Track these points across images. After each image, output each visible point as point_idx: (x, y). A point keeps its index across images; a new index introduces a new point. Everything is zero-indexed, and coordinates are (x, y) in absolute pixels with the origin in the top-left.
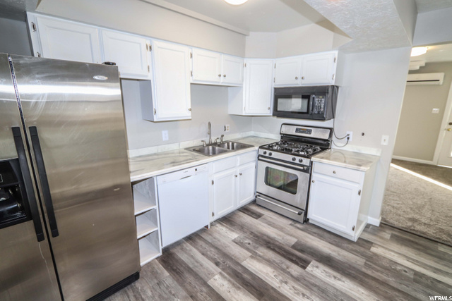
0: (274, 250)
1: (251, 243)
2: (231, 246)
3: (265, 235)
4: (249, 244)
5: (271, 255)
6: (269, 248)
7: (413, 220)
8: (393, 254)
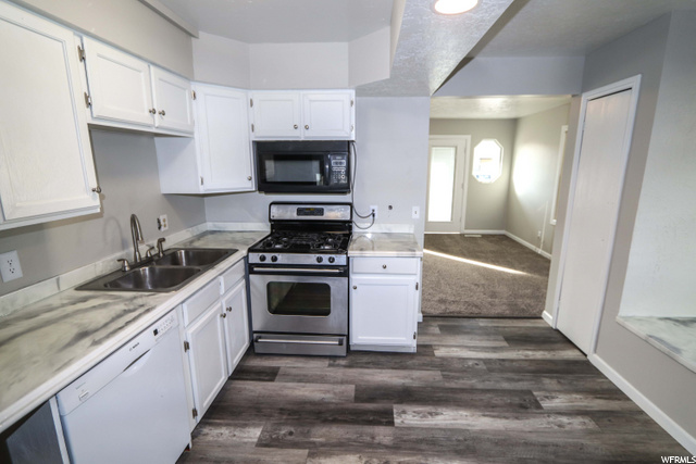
0: (335, 421)
1: (292, 429)
2: (262, 457)
3: (305, 403)
4: (291, 433)
5: (338, 432)
6: (326, 421)
7: (442, 301)
8: (455, 349)
